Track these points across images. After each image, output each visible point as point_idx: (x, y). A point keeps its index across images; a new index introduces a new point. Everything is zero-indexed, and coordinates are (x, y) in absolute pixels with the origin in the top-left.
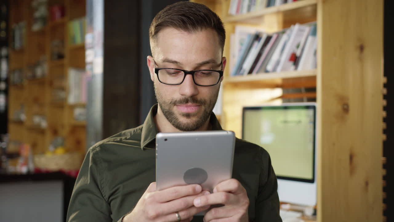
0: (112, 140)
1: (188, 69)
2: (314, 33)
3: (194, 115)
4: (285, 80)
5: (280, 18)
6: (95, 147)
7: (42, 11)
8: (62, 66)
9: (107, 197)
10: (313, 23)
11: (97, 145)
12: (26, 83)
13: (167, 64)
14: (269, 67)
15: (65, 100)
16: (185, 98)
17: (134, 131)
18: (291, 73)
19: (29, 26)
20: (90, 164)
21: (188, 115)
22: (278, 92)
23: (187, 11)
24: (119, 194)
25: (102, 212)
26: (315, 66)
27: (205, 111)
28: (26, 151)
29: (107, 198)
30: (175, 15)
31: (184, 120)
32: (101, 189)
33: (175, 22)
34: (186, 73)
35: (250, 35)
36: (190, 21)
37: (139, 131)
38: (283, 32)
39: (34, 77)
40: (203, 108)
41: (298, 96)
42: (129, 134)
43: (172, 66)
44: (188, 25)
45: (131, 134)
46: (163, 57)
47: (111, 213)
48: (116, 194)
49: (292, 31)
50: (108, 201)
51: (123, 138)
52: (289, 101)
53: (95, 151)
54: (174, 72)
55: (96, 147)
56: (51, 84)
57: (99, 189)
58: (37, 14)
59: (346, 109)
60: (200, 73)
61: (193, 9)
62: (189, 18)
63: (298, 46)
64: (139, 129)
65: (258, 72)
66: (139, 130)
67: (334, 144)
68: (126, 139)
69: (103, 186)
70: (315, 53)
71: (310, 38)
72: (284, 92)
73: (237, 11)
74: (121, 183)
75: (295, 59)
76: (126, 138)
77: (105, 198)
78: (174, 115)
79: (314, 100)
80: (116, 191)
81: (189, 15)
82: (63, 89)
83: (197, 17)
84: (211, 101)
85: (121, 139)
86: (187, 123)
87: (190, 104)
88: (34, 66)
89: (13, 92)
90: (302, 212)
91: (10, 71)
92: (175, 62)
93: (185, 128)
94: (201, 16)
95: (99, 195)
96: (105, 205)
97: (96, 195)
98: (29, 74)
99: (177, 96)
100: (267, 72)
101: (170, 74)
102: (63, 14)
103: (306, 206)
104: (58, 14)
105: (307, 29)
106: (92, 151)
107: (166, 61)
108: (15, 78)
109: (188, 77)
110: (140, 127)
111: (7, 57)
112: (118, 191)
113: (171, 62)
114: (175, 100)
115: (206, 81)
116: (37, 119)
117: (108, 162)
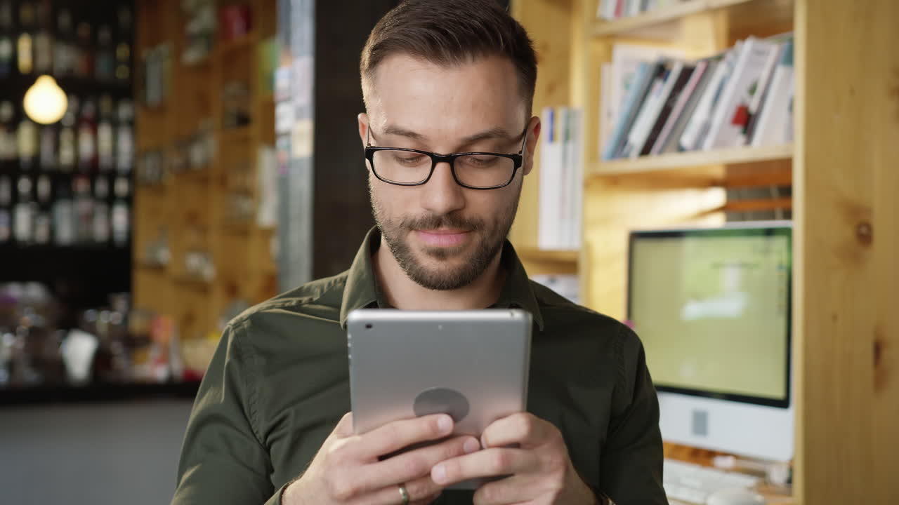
0: (280, 304)
1: (441, 151)
2: (788, 59)
3: (456, 253)
4: (731, 167)
5: (722, 23)
6: (241, 318)
7: (205, 19)
8: (246, 142)
9: (261, 434)
10: (786, 35)
11: (245, 316)
12: (170, 180)
13: (394, 137)
14: (687, 140)
15: (252, 217)
16: (433, 215)
17: (330, 284)
18: (740, 152)
19: (178, 53)
20: (227, 360)
21: (440, 254)
22: (717, 197)
23: (444, 17)
24: (288, 428)
25: (252, 470)
26: (790, 136)
27: (483, 244)
28: (165, 331)
29: (263, 438)
30: (415, 25)
31: (431, 265)
32: (249, 418)
33: (412, 43)
34: (436, 159)
35: (644, 65)
36: (445, 40)
37: (339, 285)
38: (719, 58)
39: (186, 169)
40: (477, 238)
41: (764, 205)
42: (318, 291)
43: (406, 143)
44: (442, 49)
45: (322, 291)
46: (385, 121)
47: (270, 470)
48: (282, 429)
49: (736, 56)
50: (265, 443)
51: (305, 299)
52: (743, 218)
53: (241, 328)
54: (409, 157)
55: (242, 320)
56: (223, 181)
57: (246, 418)
58: (194, 27)
59: (864, 236)
60: (469, 159)
61: (458, 12)
62: (445, 33)
63: (752, 91)
64: (341, 279)
65: (661, 152)
66: (339, 283)
67: (835, 318)
68: (311, 302)
69: (252, 411)
70: (791, 108)
71: (781, 71)
72: (729, 197)
73: (618, 11)
74: (293, 403)
75: (746, 120)
76: (311, 299)
77: (258, 437)
78: (408, 252)
79: (788, 215)
80: (281, 421)
81: (446, 27)
82: (248, 193)
83: (465, 30)
84: (496, 222)
85: (300, 301)
86: (439, 270)
87: (444, 228)
88: (187, 141)
89: (143, 200)
90: (761, 475)
91: (138, 154)
92: (411, 135)
93: (433, 282)
94: (473, 28)
95: (245, 429)
96: (257, 451)
97: (237, 429)
98: (176, 160)
99: (416, 211)
100: (681, 149)
101: (401, 160)
102: (248, 25)
103: (771, 462)
104: (237, 25)
105: (773, 49)
106: (234, 329)
107: (393, 130)
108: (148, 169)
109: (442, 168)
110: (343, 275)
111: (132, 124)
112: (286, 422)
113: (402, 134)
114: (412, 218)
115: (484, 177)
116: (194, 262)
117: (267, 354)
